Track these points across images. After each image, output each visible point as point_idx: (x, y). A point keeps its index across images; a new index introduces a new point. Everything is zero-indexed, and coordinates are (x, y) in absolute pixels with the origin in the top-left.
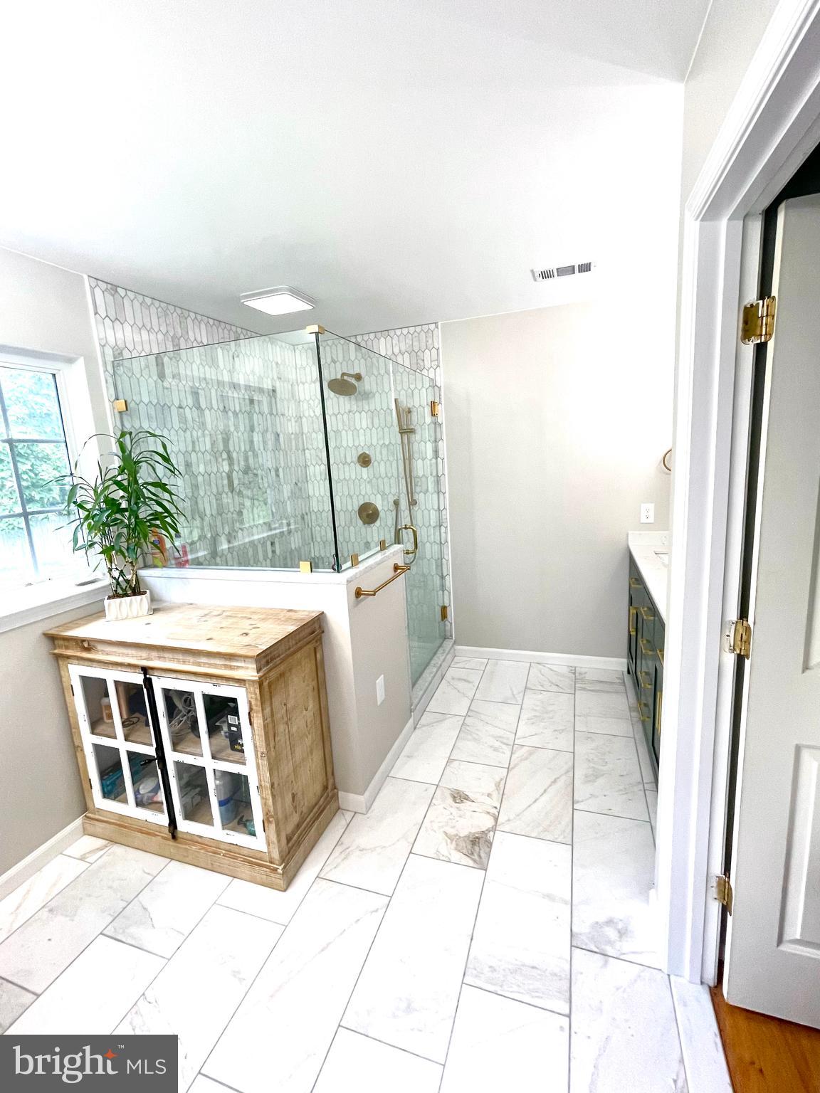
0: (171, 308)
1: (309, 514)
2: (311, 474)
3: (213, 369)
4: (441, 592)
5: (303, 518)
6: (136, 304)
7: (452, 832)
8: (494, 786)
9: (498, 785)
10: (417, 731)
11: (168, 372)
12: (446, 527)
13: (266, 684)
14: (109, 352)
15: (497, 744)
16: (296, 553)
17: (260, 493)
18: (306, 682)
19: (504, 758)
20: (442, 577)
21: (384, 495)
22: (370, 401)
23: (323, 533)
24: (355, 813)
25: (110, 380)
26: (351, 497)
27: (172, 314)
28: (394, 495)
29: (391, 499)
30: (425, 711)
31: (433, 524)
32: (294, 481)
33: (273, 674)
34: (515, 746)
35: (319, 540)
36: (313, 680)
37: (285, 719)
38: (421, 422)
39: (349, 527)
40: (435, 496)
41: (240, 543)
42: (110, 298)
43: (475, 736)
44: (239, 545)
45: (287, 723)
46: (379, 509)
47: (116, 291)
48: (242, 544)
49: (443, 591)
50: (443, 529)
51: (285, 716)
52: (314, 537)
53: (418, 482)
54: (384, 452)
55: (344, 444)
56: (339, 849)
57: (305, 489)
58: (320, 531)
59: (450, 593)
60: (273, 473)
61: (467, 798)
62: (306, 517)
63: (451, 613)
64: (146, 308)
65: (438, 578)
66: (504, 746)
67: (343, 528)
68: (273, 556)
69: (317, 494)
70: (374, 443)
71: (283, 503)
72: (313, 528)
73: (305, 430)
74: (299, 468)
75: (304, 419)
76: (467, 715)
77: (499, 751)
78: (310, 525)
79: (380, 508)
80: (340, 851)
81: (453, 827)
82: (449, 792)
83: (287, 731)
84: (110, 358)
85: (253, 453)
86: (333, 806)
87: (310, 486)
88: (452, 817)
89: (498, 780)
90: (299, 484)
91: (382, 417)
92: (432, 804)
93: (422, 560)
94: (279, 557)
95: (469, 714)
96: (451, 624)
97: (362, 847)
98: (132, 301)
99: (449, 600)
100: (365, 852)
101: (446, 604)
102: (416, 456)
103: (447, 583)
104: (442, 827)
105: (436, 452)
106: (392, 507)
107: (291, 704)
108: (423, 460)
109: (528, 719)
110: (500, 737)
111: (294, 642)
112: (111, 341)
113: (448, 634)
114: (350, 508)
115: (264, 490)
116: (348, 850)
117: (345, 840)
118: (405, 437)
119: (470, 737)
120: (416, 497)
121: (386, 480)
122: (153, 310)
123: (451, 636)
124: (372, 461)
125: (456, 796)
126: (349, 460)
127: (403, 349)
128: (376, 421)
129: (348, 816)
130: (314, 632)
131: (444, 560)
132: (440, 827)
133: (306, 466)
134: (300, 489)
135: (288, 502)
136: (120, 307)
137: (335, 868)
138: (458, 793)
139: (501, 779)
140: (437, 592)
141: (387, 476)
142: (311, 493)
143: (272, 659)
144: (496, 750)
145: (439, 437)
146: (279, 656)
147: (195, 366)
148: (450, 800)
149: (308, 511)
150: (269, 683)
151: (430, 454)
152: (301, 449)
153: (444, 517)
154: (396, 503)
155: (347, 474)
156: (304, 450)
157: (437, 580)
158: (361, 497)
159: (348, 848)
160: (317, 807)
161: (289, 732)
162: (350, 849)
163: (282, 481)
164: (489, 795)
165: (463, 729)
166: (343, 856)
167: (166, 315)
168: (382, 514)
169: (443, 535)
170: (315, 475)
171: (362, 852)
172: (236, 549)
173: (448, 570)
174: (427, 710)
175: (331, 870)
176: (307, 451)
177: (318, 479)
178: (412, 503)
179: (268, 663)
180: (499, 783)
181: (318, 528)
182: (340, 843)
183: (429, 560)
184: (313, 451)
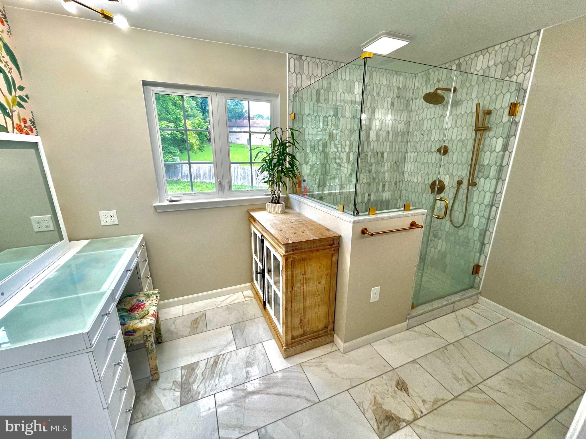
0: (330, 63)
1: (401, 182)
2: (408, 158)
3: (350, 95)
4: (478, 254)
5: (396, 184)
6: (311, 63)
7: (380, 400)
8: (433, 399)
9: (436, 401)
10: (408, 331)
11: (322, 98)
12: (498, 208)
13: (290, 260)
14: (292, 90)
15: (460, 376)
16: (385, 204)
17: (367, 165)
18: (321, 269)
19: (458, 389)
20: (483, 244)
21: (451, 176)
22: (458, 107)
23: (407, 195)
24: (339, 350)
25: (291, 104)
26: (429, 175)
27: (330, 66)
28: (459, 177)
29: (456, 179)
30: (423, 323)
31: (486, 203)
32: (394, 161)
33: (296, 257)
34: (476, 388)
35: (404, 198)
36: (328, 270)
37: (302, 282)
38: (497, 121)
39: (423, 194)
40: (494, 182)
41: (347, 191)
42: (297, 62)
43: (446, 359)
44: (346, 192)
45: (303, 284)
46: (446, 186)
47: (301, 58)
48: (348, 192)
49: (481, 254)
50: (494, 208)
51: (302, 280)
52: (402, 196)
53: (482, 169)
54: (460, 144)
55: (432, 139)
56: (318, 360)
57: (402, 166)
58: (406, 194)
59: (486, 257)
60: (379, 155)
61: (406, 390)
62: (398, 184)
63: (483, 272)
64: (316, 65)
65: (479, 243)
66: (465, 382)
67: (419, 194)
68: (368, 202)
69: (409, 171)
70: (454, 138)
71: (382, 173)
72: (402, 191)
73: (411, 130)
74: (401, 153)
75: (412, 123)
76: (453, 344)
77: (458, 382)
78: (400, 189)
79: (446, 184)
80: (318, 361)
81: (382, 398)
82: (397, 378)
83: (302, 288)
84: (292, 93)
85: (368, 142)
86: (329, 338)
87: (406, 165)
88: (387, 393)
89: (440, 397)
90: (398, 163)
91: (464, 118)
92: (381, 376)
93: (469, 227)
94: (372, 203)
95: (454, 344)
96: (481, 279)
97: (328, 367)
98: (309, 62)
99: (485, 263)
100: (327, 370)
101: (481, 264)
102: (486, 148)
103: (486, 250)
104: (376, 393)
105: (505, 147)
106: (455, 185)
107: (307, 276)
108: (491, 152)
109: (507, 379)
110: (468, 374)
111: (315, 246)
112: (295, 85)
113: (476, 285)
114: (426, 182)
115: (370, 164)
116: (321, 363)
117: (324, 359)
118: (479, 134)
119: (442, 358)
120: (477, 180)
121: (456, 165)
122: (319, 65)
123: (479, 288)
124: (449, 151)
125: (400, 383)
126: (433, 150)
127: (498, 61)
128: (459, 122)
129: (335, 348)
130: (332, 245)
131: (488, 232)
132: (374, 391)
133: (406, 153)
134: (398, 166)
135: (387, 173)
136: (302, 67)
137: (309, 366)
138: (403, 383)
139: (443, 400)
140: (475, 253)
141: (457, 162)
142: (405, 170)
143: (296, 249)
144: (456, 378)
145: (512, 133)
146: (302, 249)
147: (338, 94)
148: (394, 383)
149: (400, 180)
150: (292, 260)
151: (499, 148)
152: (405, 141)
153: (498, 199)
154: (460, 183)
155: (430, 159)
156: (407, 142)
157: (478, 245)
158: (435, 175)
159: (321, 362)
160: (317, 333)
161: (303, 289)
162: (322, 364)
163: (385, 160)
164: (424, 401)
165: (441, 350)
166: (317, 364)
167: (327, 66)
168: (447, 189)
169: (493, 213)
170: (410, 158)
171: (326, 370)
172: (344, 194)
173: (490, 240)
174: (425, 324)
175: (307, 366)
176: (409, 143)
177: (412, 161)
178: (472, 184)
179: (293, 250)
180: (439, 400)
181: (405, 191)
182: (320, 357)
183: (475, 229)
184: (412, 143)
